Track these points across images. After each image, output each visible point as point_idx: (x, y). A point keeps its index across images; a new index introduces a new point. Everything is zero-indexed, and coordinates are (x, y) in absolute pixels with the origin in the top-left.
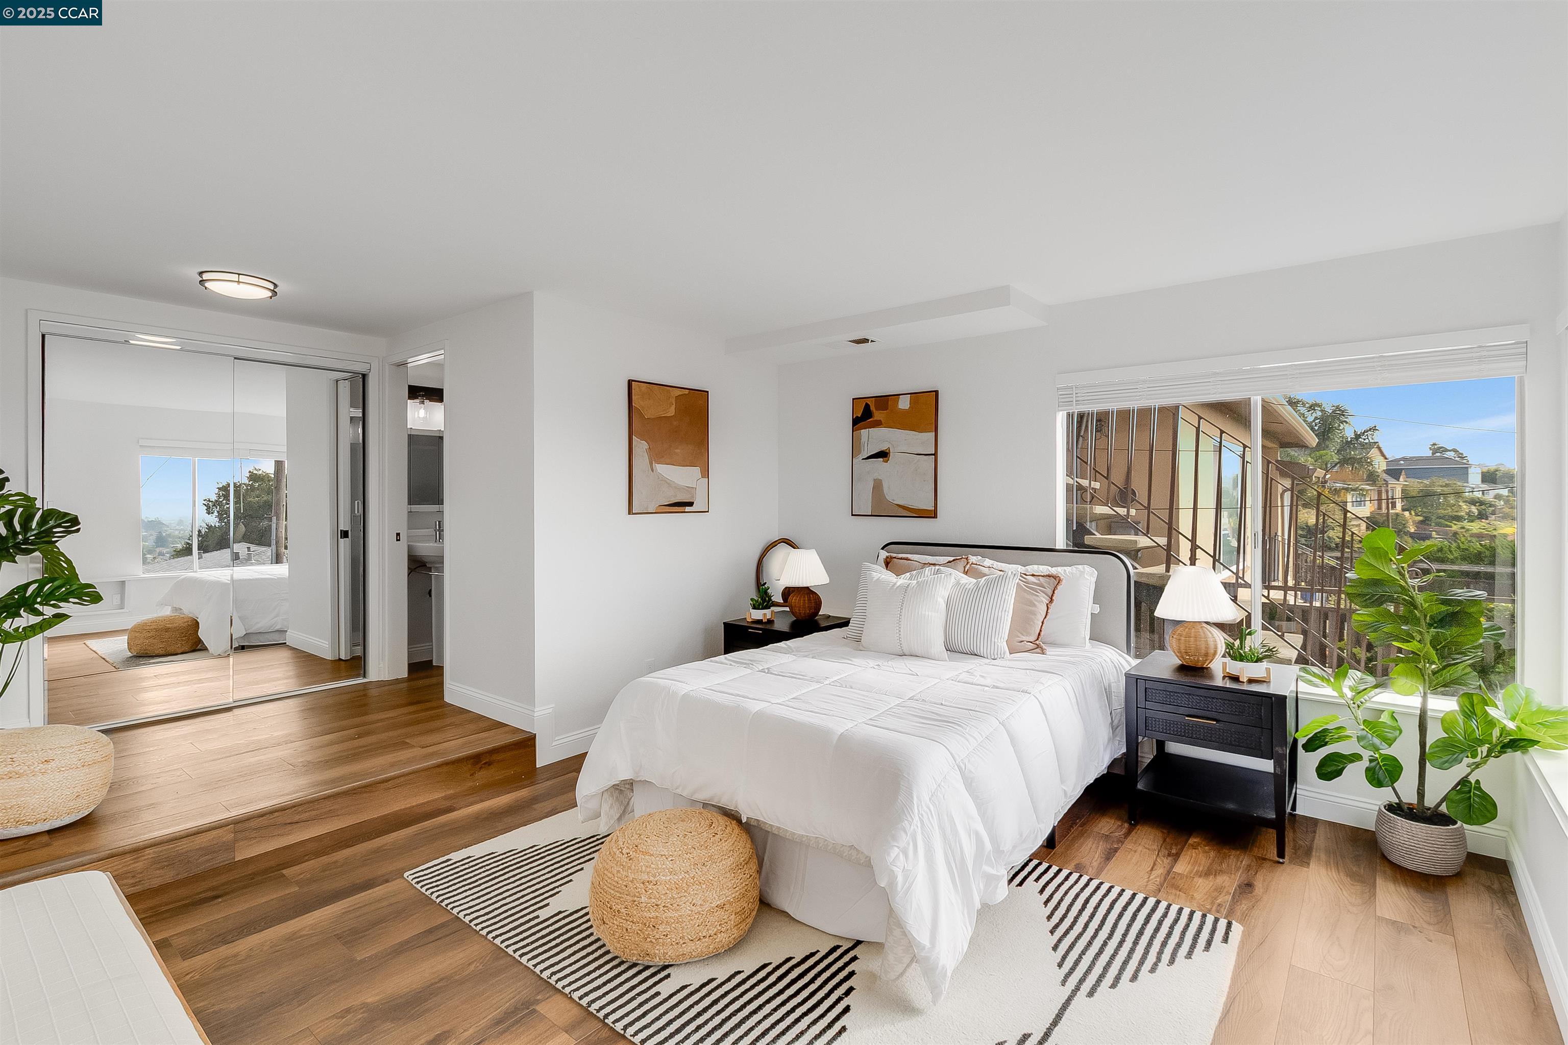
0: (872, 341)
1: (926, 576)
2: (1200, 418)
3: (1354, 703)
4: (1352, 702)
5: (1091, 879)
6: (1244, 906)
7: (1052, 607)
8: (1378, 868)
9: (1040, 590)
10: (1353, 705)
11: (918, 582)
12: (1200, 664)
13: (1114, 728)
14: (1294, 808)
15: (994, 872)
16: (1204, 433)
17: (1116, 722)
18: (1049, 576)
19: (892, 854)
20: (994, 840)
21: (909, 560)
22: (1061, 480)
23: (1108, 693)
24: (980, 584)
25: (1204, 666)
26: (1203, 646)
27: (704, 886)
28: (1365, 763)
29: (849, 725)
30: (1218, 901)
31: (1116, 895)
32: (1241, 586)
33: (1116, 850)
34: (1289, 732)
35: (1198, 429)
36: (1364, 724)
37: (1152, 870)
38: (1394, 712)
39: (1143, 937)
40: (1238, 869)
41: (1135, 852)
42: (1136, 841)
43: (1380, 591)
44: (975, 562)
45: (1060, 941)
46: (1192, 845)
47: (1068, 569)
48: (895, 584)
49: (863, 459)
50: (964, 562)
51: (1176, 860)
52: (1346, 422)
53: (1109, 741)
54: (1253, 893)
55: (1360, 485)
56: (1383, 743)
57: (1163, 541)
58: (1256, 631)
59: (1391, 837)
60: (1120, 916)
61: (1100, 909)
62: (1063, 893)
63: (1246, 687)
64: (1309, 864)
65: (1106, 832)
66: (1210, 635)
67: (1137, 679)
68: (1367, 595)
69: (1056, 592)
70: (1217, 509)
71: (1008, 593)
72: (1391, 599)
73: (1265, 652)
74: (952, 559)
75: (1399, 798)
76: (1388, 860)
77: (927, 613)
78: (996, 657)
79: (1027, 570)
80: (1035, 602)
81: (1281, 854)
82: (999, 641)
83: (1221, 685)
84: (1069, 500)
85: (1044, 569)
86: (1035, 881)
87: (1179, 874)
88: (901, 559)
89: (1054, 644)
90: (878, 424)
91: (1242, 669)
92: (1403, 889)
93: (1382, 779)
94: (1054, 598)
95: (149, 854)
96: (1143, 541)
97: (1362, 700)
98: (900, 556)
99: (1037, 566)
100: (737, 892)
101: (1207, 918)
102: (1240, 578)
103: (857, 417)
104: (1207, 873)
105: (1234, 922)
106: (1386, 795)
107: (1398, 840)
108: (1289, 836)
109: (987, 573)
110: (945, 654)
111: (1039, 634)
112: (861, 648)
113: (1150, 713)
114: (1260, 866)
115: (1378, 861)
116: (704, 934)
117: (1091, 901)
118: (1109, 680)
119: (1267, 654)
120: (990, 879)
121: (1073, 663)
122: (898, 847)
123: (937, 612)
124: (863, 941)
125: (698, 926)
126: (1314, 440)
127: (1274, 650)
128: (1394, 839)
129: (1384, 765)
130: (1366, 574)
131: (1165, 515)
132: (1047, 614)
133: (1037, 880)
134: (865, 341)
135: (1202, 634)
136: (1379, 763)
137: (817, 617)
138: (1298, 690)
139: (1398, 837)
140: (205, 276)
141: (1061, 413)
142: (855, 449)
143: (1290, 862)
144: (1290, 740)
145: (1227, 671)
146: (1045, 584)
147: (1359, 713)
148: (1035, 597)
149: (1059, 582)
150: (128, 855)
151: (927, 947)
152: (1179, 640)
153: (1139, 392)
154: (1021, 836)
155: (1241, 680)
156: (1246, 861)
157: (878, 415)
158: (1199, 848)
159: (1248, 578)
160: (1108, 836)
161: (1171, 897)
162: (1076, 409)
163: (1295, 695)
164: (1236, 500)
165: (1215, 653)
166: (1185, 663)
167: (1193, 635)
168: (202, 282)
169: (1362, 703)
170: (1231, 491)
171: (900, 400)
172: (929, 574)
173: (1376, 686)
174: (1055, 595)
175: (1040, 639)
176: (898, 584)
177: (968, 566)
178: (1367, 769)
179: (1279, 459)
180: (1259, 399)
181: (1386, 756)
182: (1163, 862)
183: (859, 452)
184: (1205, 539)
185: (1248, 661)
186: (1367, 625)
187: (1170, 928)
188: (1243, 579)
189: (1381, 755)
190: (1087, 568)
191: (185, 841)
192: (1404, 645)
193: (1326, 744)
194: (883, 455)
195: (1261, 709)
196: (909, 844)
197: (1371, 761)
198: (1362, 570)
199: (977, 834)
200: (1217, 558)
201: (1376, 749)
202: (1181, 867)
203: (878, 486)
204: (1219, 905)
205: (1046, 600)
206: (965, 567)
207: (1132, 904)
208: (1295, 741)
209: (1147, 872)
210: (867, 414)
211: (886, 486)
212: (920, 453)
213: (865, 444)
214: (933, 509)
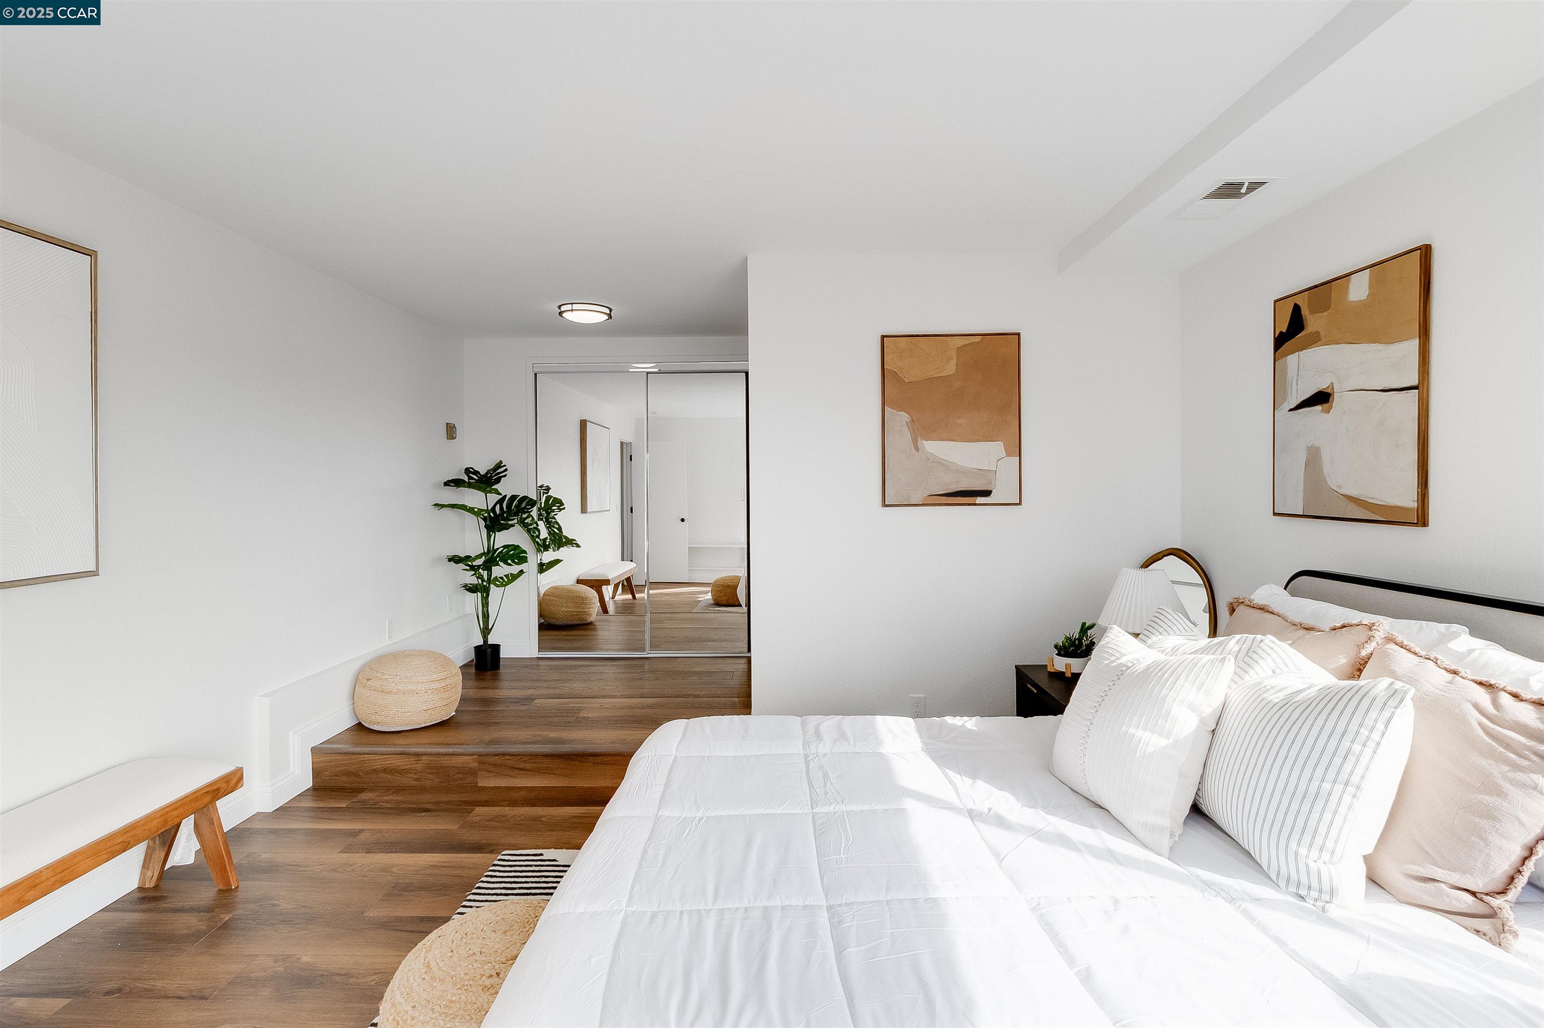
49: (1291, 410)
50: (1361, 634)
90: (1315, 340)
95: (425, 760)
103: (1281, 333)
140: (563, 308)
142: (1279, 390)
150: (412, 757)
157: (1313, 322)
168: (561, 314)
171: (1352, 284)
175: (1509, 894)
177: (1373, 645)
183: (1285, 399)
191: (446, 758)
194: (1321, 398)
203: (1313, 461)
210: (1296, 323)
211: (1326, 458)
212: (1388, 386)
213: (1294, 382)
214: (1416, 506)
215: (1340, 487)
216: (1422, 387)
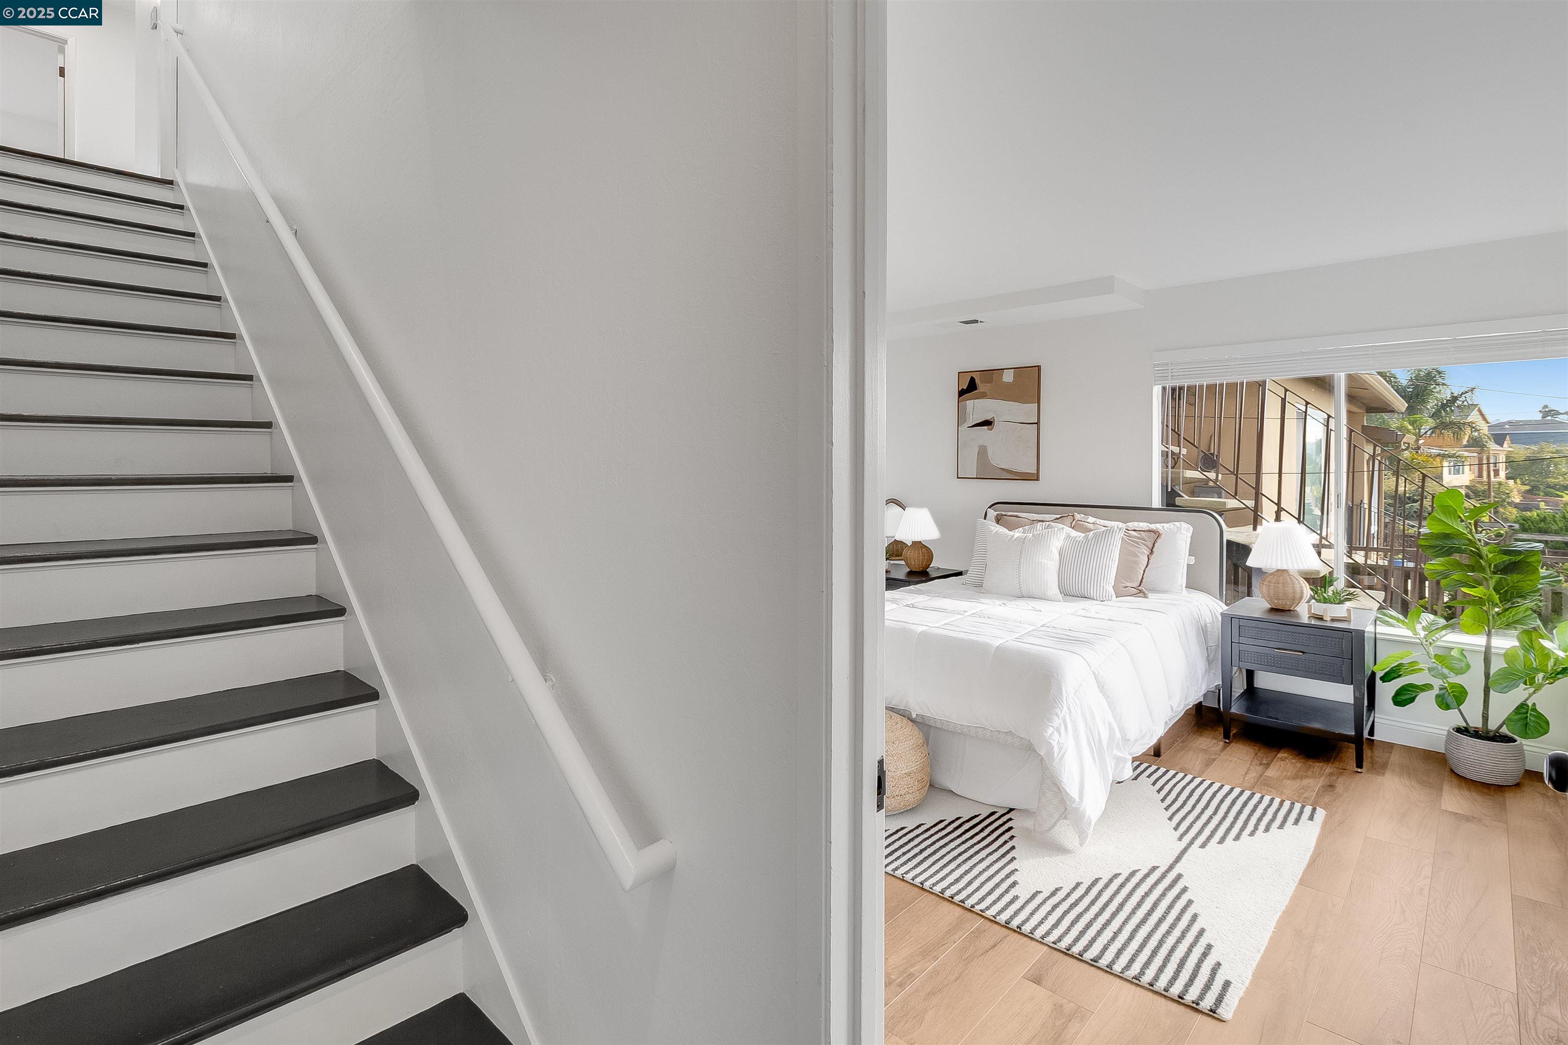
0: (981, 322)
1: (1038, 530)
2: (1286, 390)
3: (1426, 641)
4: (1424, 640)
5: (1194, 778)
6: (1327, 799)
7: (1152, 558)
8: (1446, 778)
9: (1142, 543)
10: (1426, 643)
11: (1033, 535)
12: (1287, 607)
13: (1210, 662)
14: (1371, 732)
15: (1121, 755)
16: (1289, 403)
17: (1211, 656)
18: (1150, 531)
19: (1048, 732)
20: (1122, 730)
21: (1018, 517)
22: (1157, 448)
23: (1203, 632)
24: (1089, 538)
25: (1291, 609)
26: (1291, 591)
27: (896, 758)
28: (1436, 691)
29: (1001, 641)
30: (1304, 796)
31: (1217, 788)
32: (1325, 546)
33: (1214, 760)
34: (1367, 665)
35: (1284, 401)
36: (1435, 658)
37: (1246, 773)
38: (1463, 650)
39: (1242, 815)
40: (1321, 776)
41: (1231, 761)
42: (1231, 754)
43: (1449, 543)
44: (1079, 519)
45: (1174, 814)
46: (1281, 758)
47: (1166, 525)
48: (1013, 536)
49: (969, 427)
50: (1070, 519)
51: (1267, 768)
52: (1444, 384)
53: (1206, 671)
54: (1335, 792)
55: (1458, 451)
56: (1451, 673)
57: (1251, 503)
58: (1338, 578)
59: (1458, 753)
60: (1222, 801)
61: (1204, 797)
62: (1173, 785)
63: (1329, 624)
64: (1384, 774)
65: (1204, 747)
66: (1297, 582)
67: (1232, 618)
68: (1439, 546)
69: (1156, 545)
70: (1302, 473)
71: (1114, 545)
72: (1459, 551)
73: (1347, 595)
74: (1059, 516)
75: (1466, 721)
76: (1454, 772)
77: (1043, 562)
78: (1105, 599)
79: (1128, 526)
80: (1138, 554)
81: (1360, 765)
82: (1107, 586)
83: (1307, 622)
84: (1165, 465)
85: (1144, 526)
86: (1147, 777)
87: (1270, 777)
88: (1011, 516)
89: (1154, 591)
90: (983, 396)
91: (1325, 610)
92: (1466, 793)
93: (1449, 704)
94: (1154, 550)
96: (1232, 503)
97: (1434, 638)
98: (1010, 514)
99: (1137, 523)
100: (918, 765)
101: (1295, 805)
102: (1324, 538)
103: (963, 389)
104: (1295, 777)
105: (1318, 808)
106: (1453, 718)
107: (1464, 755)
108: (1367, 753)
109: (1093, 529)
110: (1060, 597)
111: (1141, 581)
112: (984, 591)
113: (1243, 647)
114: (1341, 774)
115: (1446, 773)
116: (897, 794)
117: (1196, 791)
118: (1205, 621)
119: (1348, 597)
120: (1119, 760)
121: (1174, 605)
122: (1053, 727)
123: (1052, 561)
124: (1014, 809)
125: (893, 787)
126: (1404, 405)
127: (1354, 593)
128: (1460, 755)
129: (1452, 692)
130: (1437, 529)
131: (1252, 481)
132: (1148, 564)
133: (1149, 776)
134: (976, 321)
135: (1289, 580)
136: (1447, 690)
137: (929, 569)
138: (1377, 631)
139: (1464, 752)
141: (1157, 386)
142: (961, 417)
143: (1369, 771)
144: (1368, 673)
145: (1313, 612)
146: (1145, 537)
147: (1432, 650)
148: (1137, 549)
149: (1158, 536)
151: (1076, 801)
152: (1269, 586)
153: (1231, 368)
154: (1141, 732)
155: (1324, 619)
156: (1328, 769)
157: (981, 387)
158: (1287, 760)
159: (1332, 540)
160: (1205, 750)
161: (1264, 792)
162: (1169, 384)
163: (1374, 635)
164: (1319, 466)
165: (1301, 598)
166: (1274, 607)
167: (1281, 581)
169: (1433, 641)
170: (1314, 457)
171: (1004, 374)
172: (1041, 529)
173: (1445, 627)
174: (1155, 548)
175: (1142, 586)
176: (1016, 537)
177: (1075, 522)
178: (1437, 696)
179: (1366, 424)
180: (1343, 375)
181: (1454, 684)
182: (1255, 768)
183: (965, 421)
184: (1290, 502)
185: (1331, 603)
186: (1438, 573)
187: (1264, 810)
188: (1326, 539)
189: (1449, 683)
190: (1184, 525)
192: (1472, 591)
193: (1400, 676)
194: (987, 423)
195: (1342, 642)
196: (1061, 725)
197: (1441, 689)
198: (1433, 525)
199: (1110, 724)
200: (1301, 520)
201: (1445, 677)
202: (1272, 772)
203: (983, 452)
204: (1305, 798)
205: (1147, 552)
206: (1071, 523)
207: (1231, 794)
208: (1373, 674)
209: (1243, 775)
210: (972, 386)
211: (990, 452)
212: (1023, 422)
213: (971, 414)
214: (1036, 472)
215: (998, 464)
216: (1038, 423)
